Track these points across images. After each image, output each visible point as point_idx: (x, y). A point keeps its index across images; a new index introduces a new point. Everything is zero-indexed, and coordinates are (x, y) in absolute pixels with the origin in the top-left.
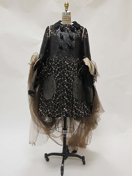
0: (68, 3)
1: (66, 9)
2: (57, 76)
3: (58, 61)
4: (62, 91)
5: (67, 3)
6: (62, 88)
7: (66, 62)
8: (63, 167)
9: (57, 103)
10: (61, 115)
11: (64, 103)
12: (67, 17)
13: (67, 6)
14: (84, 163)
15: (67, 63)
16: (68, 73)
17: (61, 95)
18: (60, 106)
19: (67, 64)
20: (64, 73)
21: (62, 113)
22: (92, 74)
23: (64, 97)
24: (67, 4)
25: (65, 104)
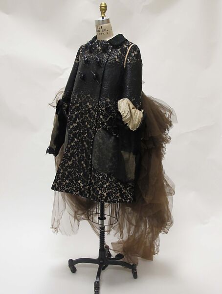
0: (105, 4)
1: (103, 15)
2: (73, 126)
3: (77, 102)
4: (80, 153)
5: (103, 4)
6: (81, 147)
7: (88, 104)
8: (98, 282)
9: (69, 170)
10: (74, 191)
11: (80, 173)
12: (100, 28)
13: (103, 9)
14: (135, 276)
15: (90, 106)
16: (90, 123)
17: (77, 157)
18: (72, 176)
19: (90, 108)
20: (84, 122)
21: (75, 188)
22: (130, 127)
23: (81, 162)
24: (103, 7)
25: (82, 174)
